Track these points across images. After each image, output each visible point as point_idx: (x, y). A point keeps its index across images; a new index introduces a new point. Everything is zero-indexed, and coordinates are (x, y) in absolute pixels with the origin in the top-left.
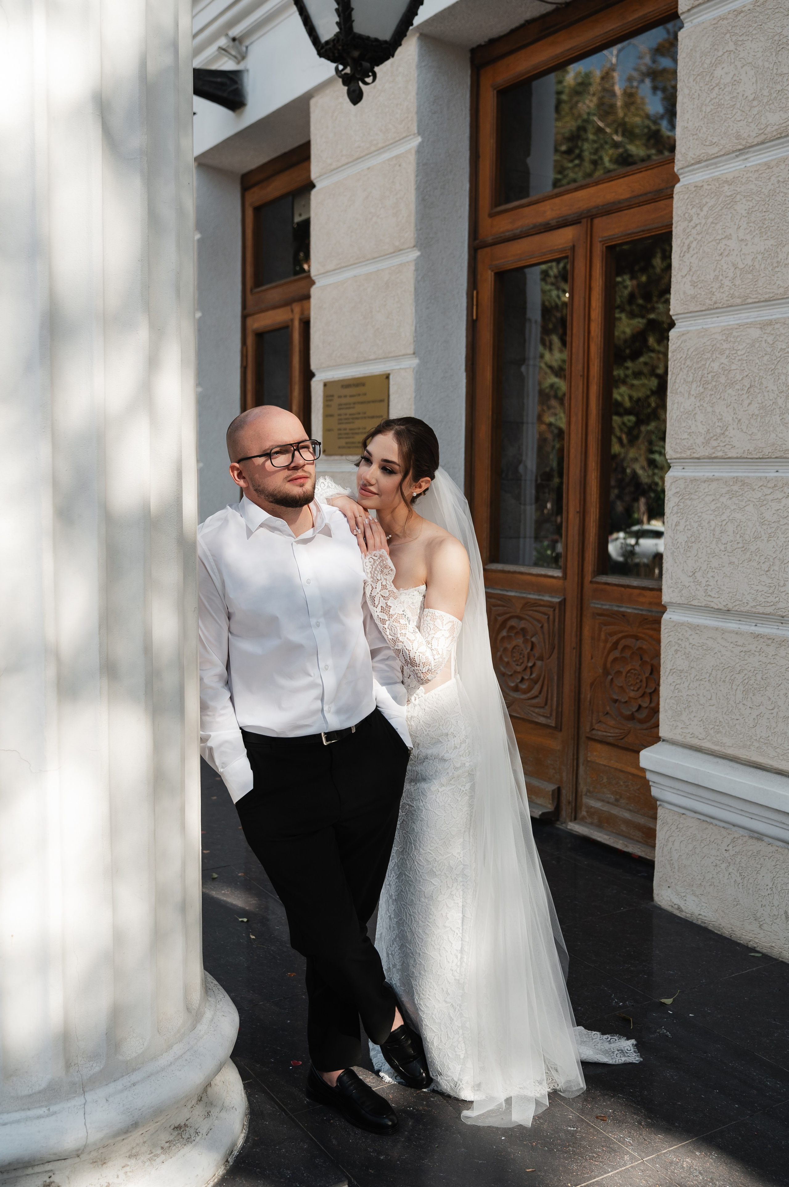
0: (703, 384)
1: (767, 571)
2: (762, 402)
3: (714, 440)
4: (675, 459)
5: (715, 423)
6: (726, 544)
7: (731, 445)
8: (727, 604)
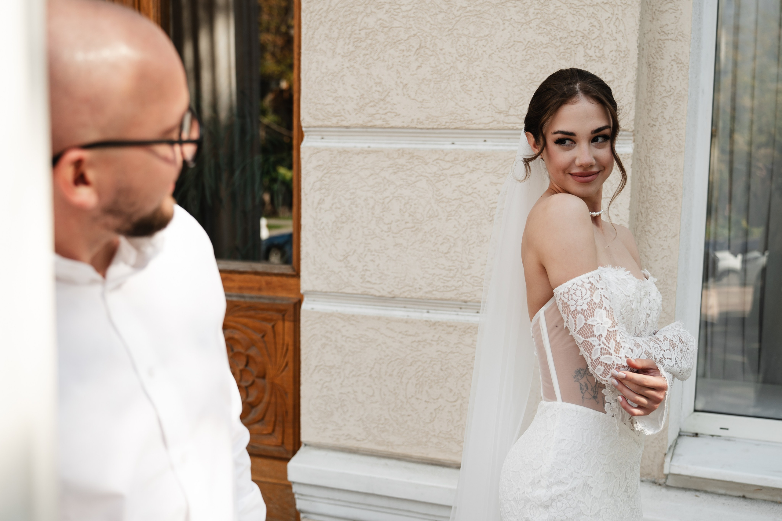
0: (354, 42)
1: (447, 253)
2: (436, 66)
3: (371, 106)
4: (315, 127)
5: (372, 87)
6: (391, 224)
7: (394, 113)
8: (393, 291)
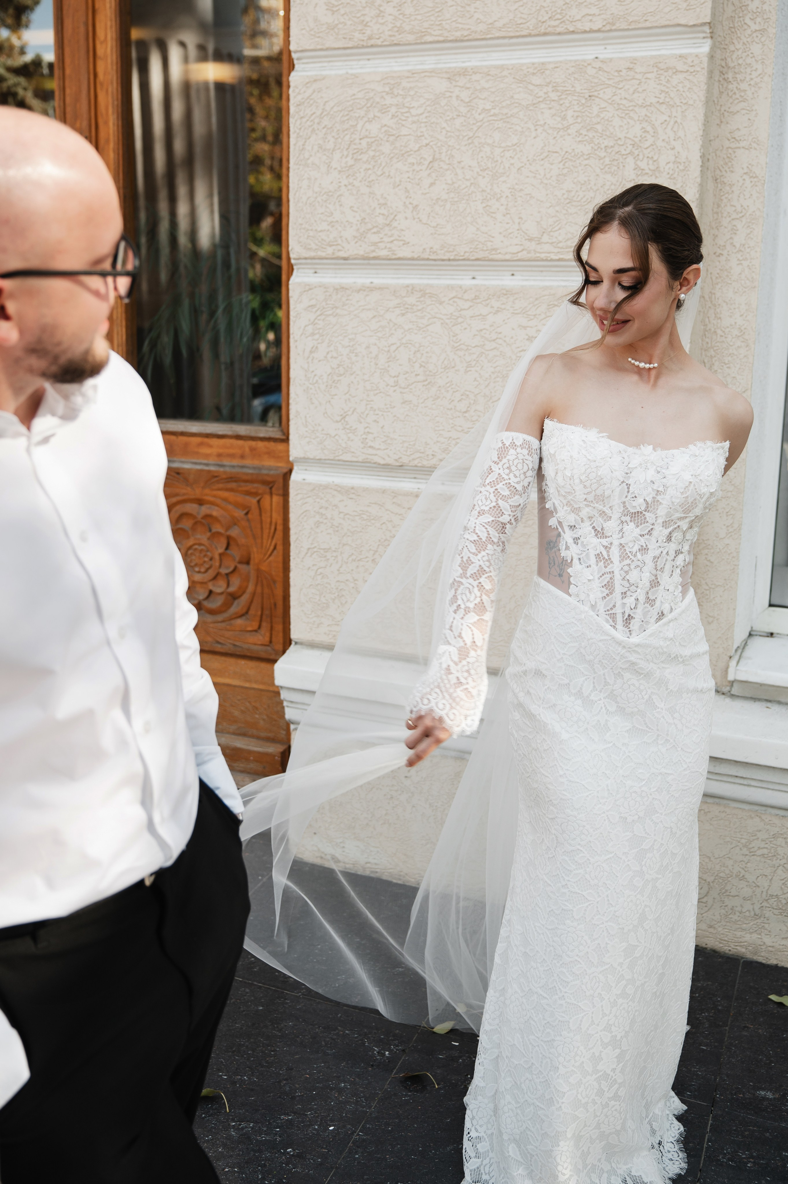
0: (353, 154)
1: (465, 412)
2: (453, 183)
3: (374, 233)
4: (306, 259)
5: (375, 208)
6: (398, 376)
7: (401, 240)
8: (400, 458)
